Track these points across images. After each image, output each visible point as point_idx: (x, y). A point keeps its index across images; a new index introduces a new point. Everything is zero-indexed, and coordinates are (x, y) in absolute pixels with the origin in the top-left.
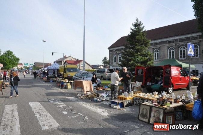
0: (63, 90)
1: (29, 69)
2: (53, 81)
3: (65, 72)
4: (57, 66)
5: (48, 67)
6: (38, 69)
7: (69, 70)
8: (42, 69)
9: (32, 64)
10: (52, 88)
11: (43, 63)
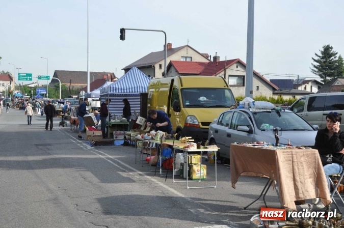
0: (171, 185)
1: (35, 94)
2: (126, 144)
3: (177, 109)
4: (142, 83)
5: (105, 86)
6: (68, 94)
7: (193, 97)
8: (83, 93)
9: (48, 78)
10: (124, 175)
11: (86, 73)
